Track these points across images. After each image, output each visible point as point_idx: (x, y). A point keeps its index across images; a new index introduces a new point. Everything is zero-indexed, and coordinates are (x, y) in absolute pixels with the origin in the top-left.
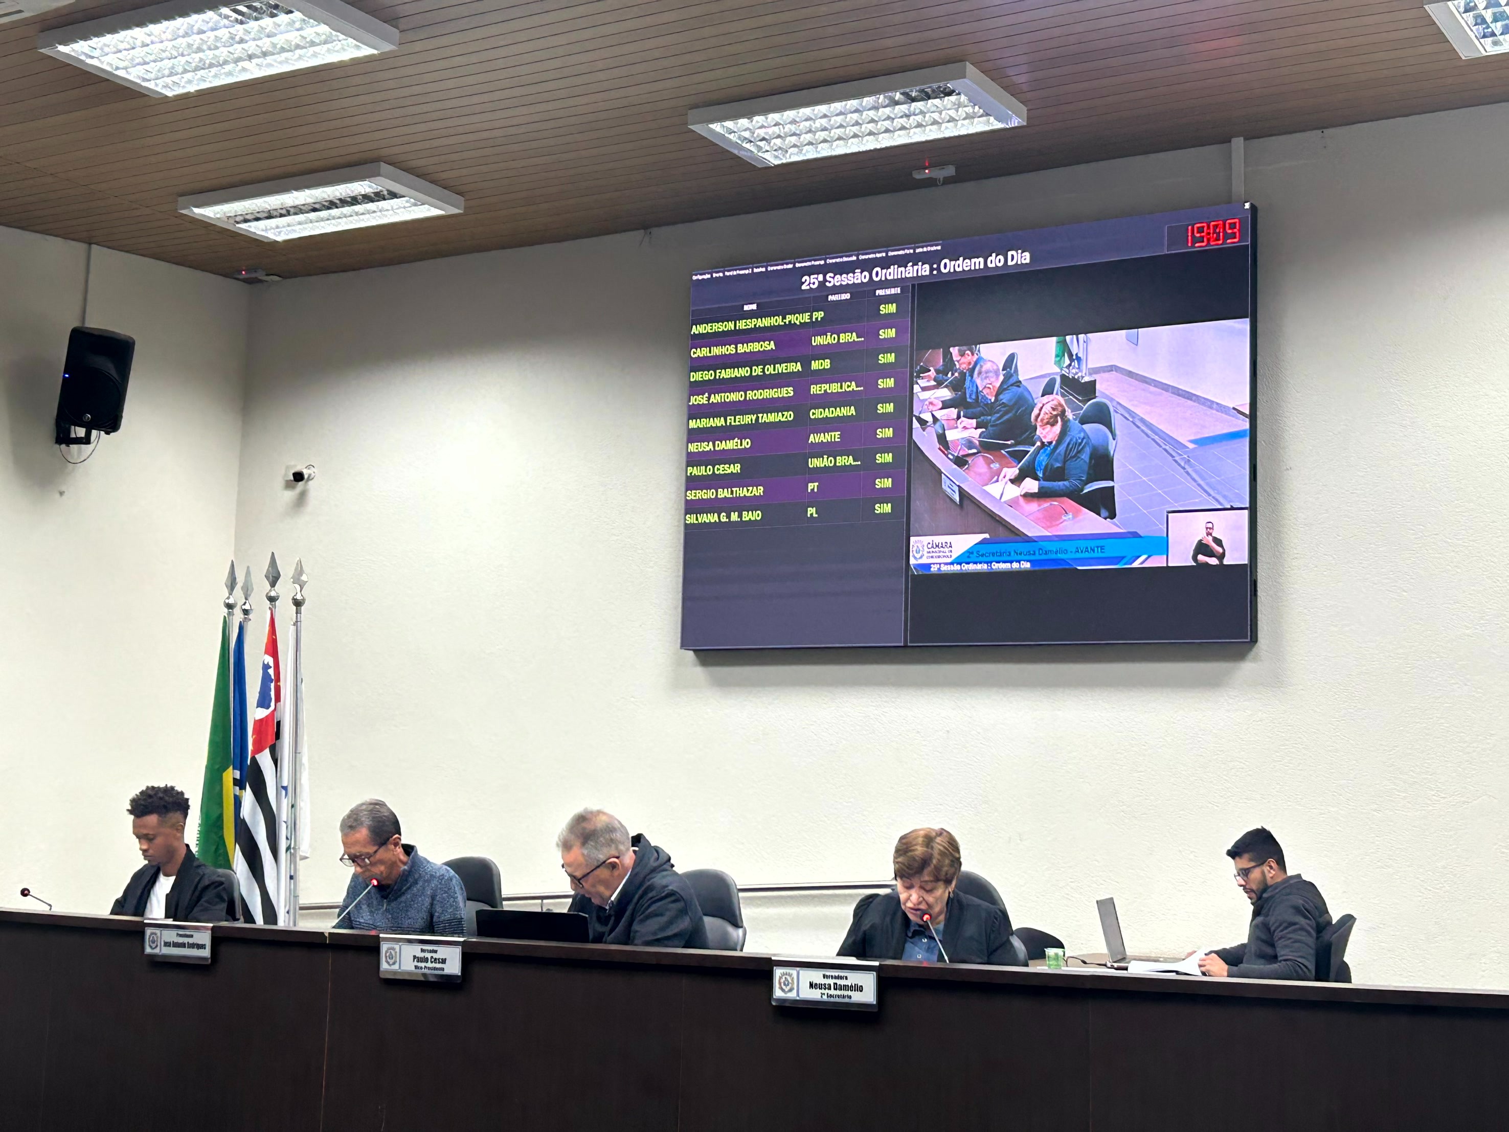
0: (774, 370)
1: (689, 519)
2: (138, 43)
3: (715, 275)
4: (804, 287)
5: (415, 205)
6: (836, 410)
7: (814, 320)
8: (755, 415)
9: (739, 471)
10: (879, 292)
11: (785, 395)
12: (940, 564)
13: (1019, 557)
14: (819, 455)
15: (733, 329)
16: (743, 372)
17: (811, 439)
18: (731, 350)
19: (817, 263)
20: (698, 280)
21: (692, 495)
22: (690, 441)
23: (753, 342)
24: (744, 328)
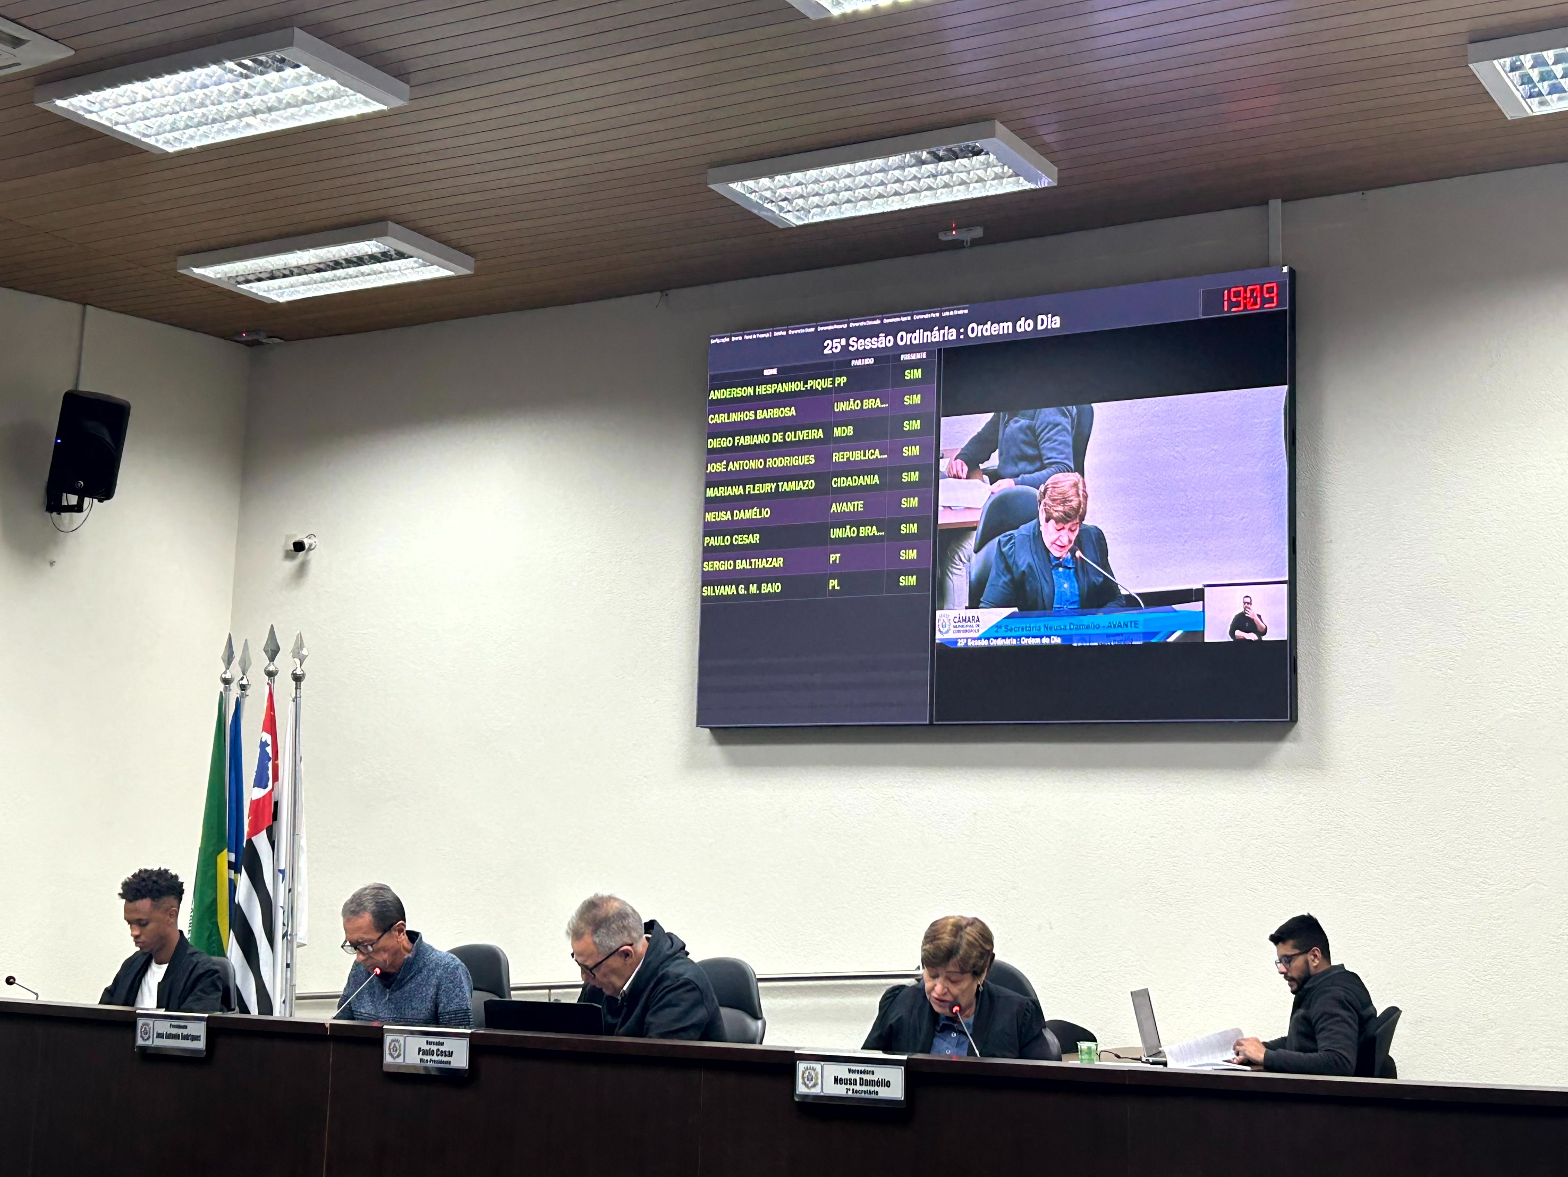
0: (795, 437)
1: (706, 591)
2: (139, 98)
3: (733, 339)
4: (826, 351)
5: (424, 266)
6: (859, 478)
7: (836, 385)
8: (775, 484)
9: (758, 542)
10: (904, 357)
11: (806, 463)
12: (967, 639)
13: (1049, 633)
14: (842, 525)
15: (752, 394)
16: (762, 439)
17: (834, 508)
18: (750, 415)
19: (840, 326)
20: (716, 343)
21: (708, 567)
22: (707, 510)
23: (773, 408)
24: (764, 393)
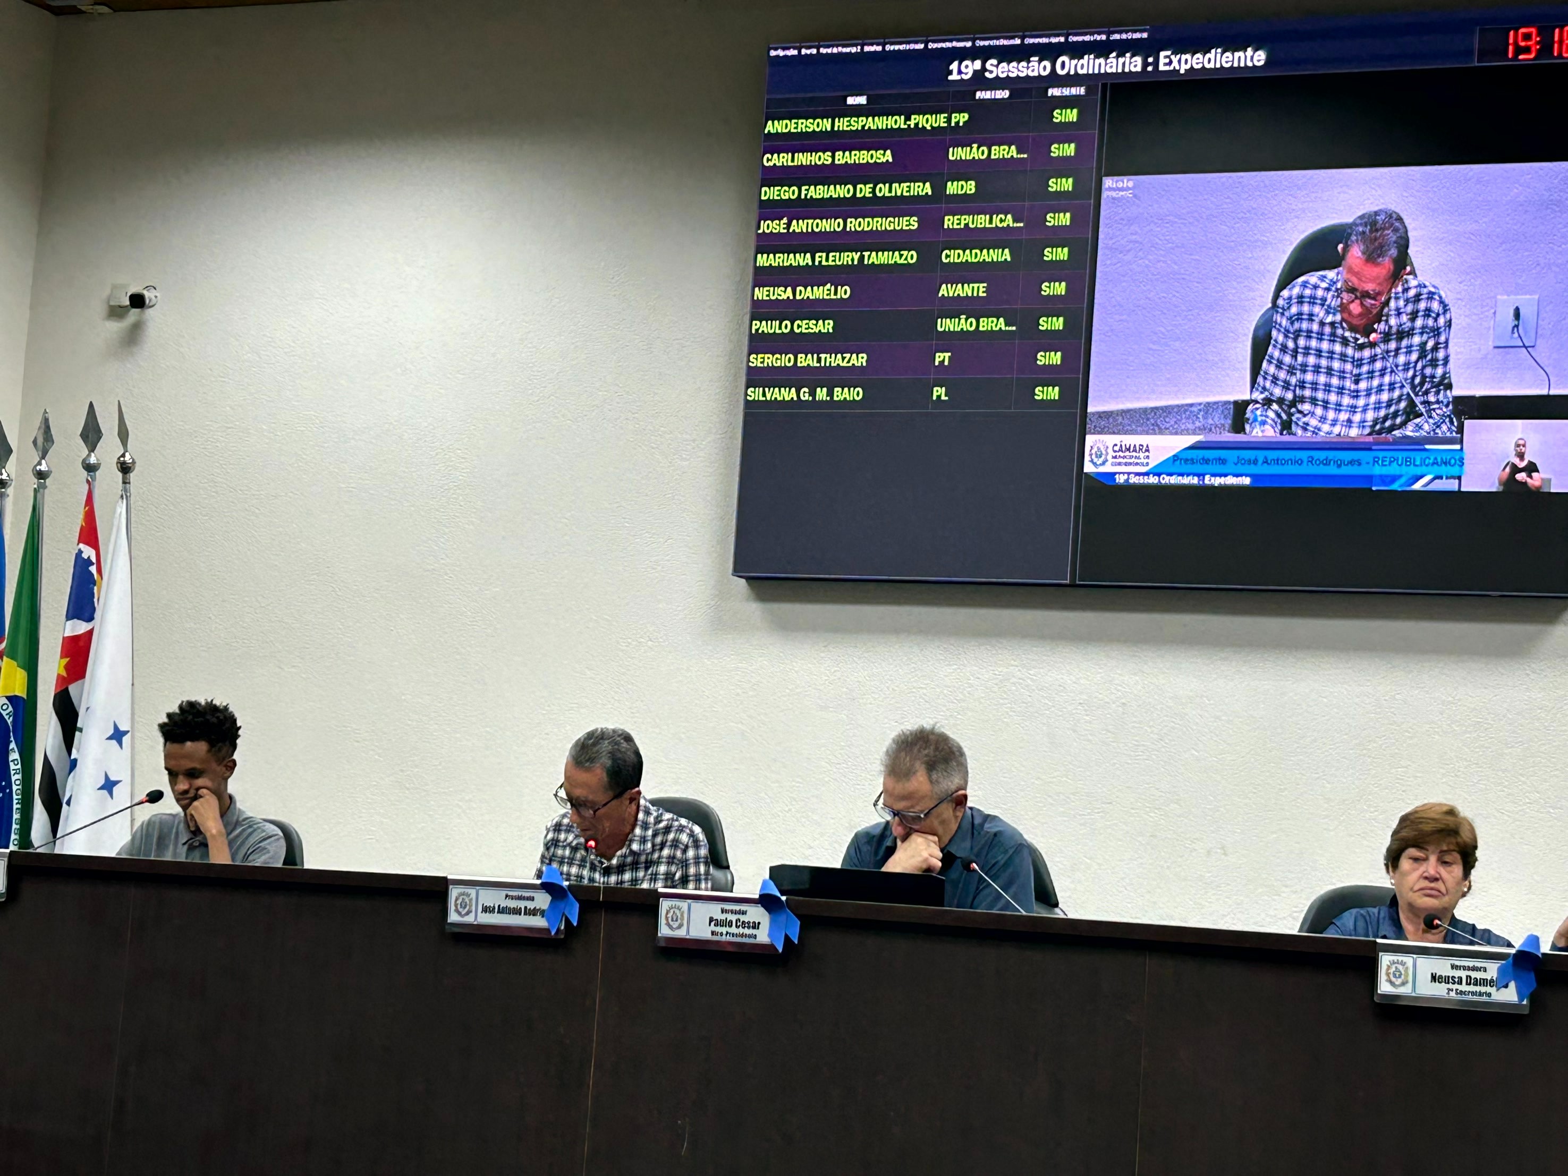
0: (890, 191)
1: (753, 395)
3: (804, 51)
6: (981, 252)
7: (953, 124)
8: (859, 253)
9: (831, 331)
10: (1054, 92)
11: (905, 228)
12: (1129, 474)
14: (954, 315)
15: (829, 129)
16: (842, 191)
17: (943, 291)
18: (825, 158)
19: (961, 44)
20: (778, 56)
21: (757, 361)
22: (758, 283)
23: (860, 150)
24: (845, 129)
